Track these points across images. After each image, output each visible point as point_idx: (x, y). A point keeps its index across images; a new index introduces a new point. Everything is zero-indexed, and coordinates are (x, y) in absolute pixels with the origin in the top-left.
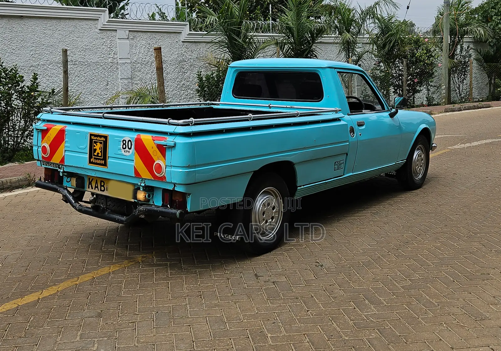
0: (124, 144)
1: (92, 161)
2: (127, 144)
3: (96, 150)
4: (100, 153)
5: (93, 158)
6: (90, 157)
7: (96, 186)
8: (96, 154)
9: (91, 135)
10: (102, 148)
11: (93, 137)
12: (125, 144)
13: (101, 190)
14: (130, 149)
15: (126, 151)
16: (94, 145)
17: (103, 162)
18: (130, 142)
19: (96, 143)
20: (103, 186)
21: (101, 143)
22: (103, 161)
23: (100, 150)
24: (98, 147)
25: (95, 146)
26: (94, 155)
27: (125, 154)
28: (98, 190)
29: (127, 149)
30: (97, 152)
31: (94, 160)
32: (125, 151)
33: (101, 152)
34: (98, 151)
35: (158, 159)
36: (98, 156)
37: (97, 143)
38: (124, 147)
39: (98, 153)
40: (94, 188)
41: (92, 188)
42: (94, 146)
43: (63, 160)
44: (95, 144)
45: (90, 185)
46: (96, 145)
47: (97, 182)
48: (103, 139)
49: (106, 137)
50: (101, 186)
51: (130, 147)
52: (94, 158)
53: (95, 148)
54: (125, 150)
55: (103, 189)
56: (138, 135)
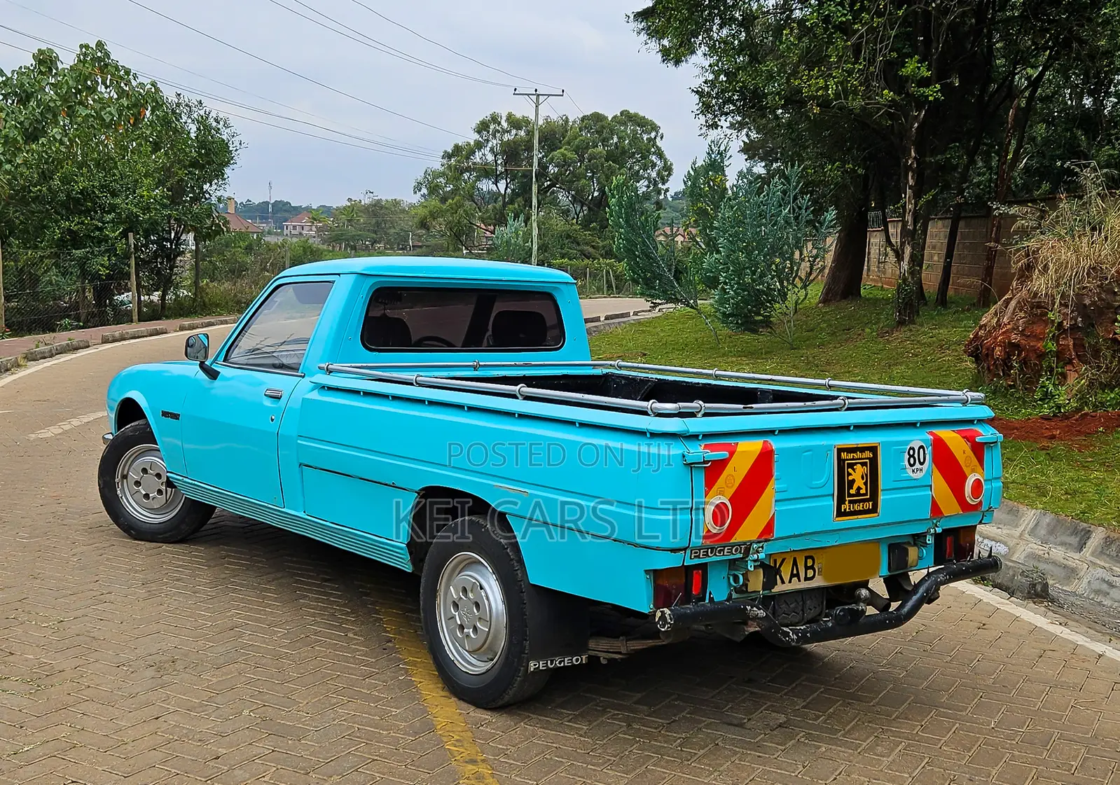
0: (910, 456)
1: (845, 510)
2: (916, 456)
3: (853, 481)
4: (864, 487)
5: (847, 503)
6: (841, 501)
7: (795, 572)
8: (853, 492)
9: (840, 451)
10: (866, 475)
11: (844, 455)
12: (914, 457)
13: (806, 579)
14: (921, 464)
15: (915, 471)
16: (848, 472)
17: (869, 505)
18: (921, 450)
19: (851, 466)
20: (812, 567)
21: (863, 464)
22: (871, 503)
23: (863, 479)
24: (858, 475)
25: (851, 474)
26: (850, 495)
27: (914, 476)
28: (799, 581)
29: (917, 465)
30: (855, 487)
31: (850, 506)
32: (913, 471)
33: (866, 484)
34: (859, 483)
35: (973, 471)
36: (858, 494)
37: (855, 467)
38: (912, 461)
39: (859, 488)
40: (786, 579)
41: (783, 582)
42: (849, 474)
43: (769, 528)
44: (850, 470)
45: (778, 576)
46: (854, 470)
47: (795, 563)
48: (868, 454)
49: (873, 449)
50: (807, 568)
52: (850, 502)
53: (850, 478)
54: (913, 468)
55: (810, 573)
56: (931, 433)
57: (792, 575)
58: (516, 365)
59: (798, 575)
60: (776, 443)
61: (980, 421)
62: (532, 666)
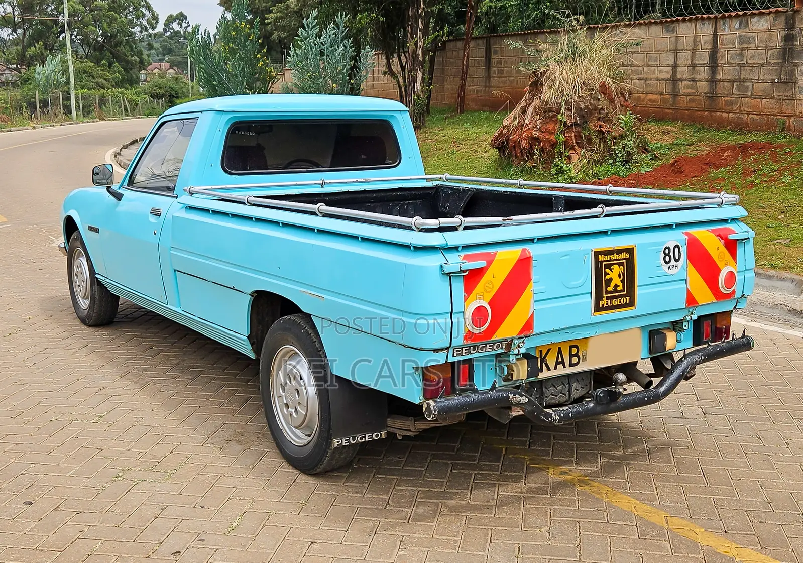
0: (666, 255)
1: (603, 305)
2: (671, 254)
3: (611, 279)
4: (621, 284)
5: (604, 299)
6: (598, 298)
7: (560, 360)
8: (609, 289)
9: (597, 254)
10: (623, 274)
11: (601, 258)
12: (669, 255)
13: (571, 365)
14: (677, 261)
15: (671, 267)
16: (605, 272)
17: (627, 300)
18: (677, 249)
19: (609, 266)
20: (577, 355)
21: (620, 264)
22: (628, 298)
23: (620, 277)
24: (615, 274)
25: (608, 274)
26: (607, 292)
27: (670, 272)
28: (565, 367)
29: (673, 262)
30: (612, 284)
31: (607, 302)
32: (669, 268)
33: (622, 281)
34: (616, 281)
35: (726, 264)
36: (615, 291)
37: (612, 267)
38: (667, 259)
39: (616, 286)
40: (552, 366)
41: (549, 369)
42: (606, 274)
43: (528, 326)
44: (607, 271)
45: (544, 364)
46: (611, 270)
47: (560, 352)
48: (625, 255)
49: (630, 251)
50: (571, 356)
51: (677, 258)
52: (607, 298)
53: (608, 277)
54: (669, 265)
55: (575, 360)
56: (687, 234)
57: (557, 363)
58: (357, 182)
59: (563, 363)
60: (534, 250)
61: (734, 220)
62: (336, 443)
